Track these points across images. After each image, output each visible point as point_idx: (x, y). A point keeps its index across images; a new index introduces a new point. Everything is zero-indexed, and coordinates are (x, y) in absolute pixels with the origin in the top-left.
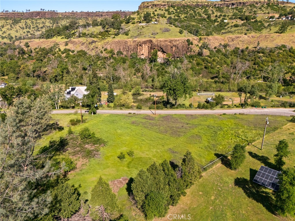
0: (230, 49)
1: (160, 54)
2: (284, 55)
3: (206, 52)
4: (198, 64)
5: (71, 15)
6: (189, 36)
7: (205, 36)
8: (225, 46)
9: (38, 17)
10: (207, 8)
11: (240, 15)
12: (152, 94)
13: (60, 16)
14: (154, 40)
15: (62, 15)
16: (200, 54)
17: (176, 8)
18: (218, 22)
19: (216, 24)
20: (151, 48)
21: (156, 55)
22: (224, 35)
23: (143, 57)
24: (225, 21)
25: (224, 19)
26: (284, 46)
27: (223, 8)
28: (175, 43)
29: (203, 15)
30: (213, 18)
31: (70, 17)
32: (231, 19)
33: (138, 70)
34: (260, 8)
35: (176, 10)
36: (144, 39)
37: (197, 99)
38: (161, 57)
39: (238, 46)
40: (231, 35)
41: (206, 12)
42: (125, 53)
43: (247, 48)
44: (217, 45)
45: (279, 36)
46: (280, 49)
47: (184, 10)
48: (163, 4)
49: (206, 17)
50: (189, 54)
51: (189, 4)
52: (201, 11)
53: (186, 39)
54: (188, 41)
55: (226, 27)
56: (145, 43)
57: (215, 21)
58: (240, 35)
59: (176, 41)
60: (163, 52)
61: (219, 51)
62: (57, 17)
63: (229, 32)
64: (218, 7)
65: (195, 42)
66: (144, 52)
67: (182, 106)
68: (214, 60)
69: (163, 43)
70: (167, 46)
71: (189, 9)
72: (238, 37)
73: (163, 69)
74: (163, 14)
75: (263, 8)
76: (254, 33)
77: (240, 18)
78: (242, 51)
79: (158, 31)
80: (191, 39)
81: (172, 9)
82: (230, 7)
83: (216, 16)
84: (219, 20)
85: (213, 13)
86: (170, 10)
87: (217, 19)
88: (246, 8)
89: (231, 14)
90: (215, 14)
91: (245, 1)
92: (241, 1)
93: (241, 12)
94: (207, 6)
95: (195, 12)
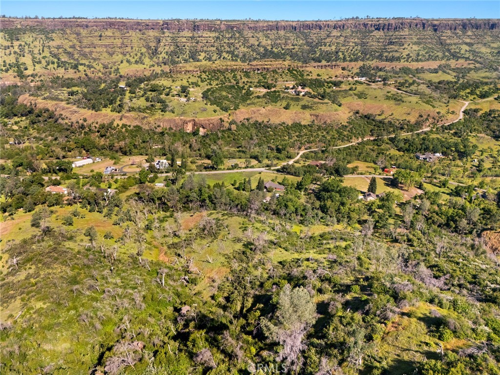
0: (252, 121)
1: (201, 129)
2: (282, 130)
3: (234, 127)
4: (229, 137)
5: (37, 25)
6: (221, 114)
7: (233, 111)
8: (248, 120)
10: (236, 73)
11: (264, 82)
12: (203, 161)
13: (19, 26)
14: (196, 120)
15: (22, 25)
16: (230, 129)
17: (207, 74)
18: (245, 89)
19: (244, 91)
20: (194, 125)
21: (198, 130)
22: (249, 107)
23: (188, 131)
24: (251, 89)
25: (250, 87)
26: (284, 123)
27: (250, 72)
28: (211, 122)
29: (232, 81)
30: (241, 85)
31: (36, 29)
32: (256, 86)
33: (186, 142)
34: (281, 75)
35: (208, 76)
36: (188, 119)
37: (228, 164)
38: (202, 132)
39: (258, 119)
40: (253, 108)
41: (234, 76)
42: (174, 128)
43: (263, 122)
44: (242, 119)
45: (285, 112)
46: (281, 125)
47: (215, 75)
48: (195, 70)
49: (235, 82)
50: (222, 129)
51: (219, 68)
52: (230, 76)
53: (219, 117)
54: (221, 119)
55: (251, 97)
56: (190, 121)
57: (243, 88)
58: (259, 108)
59: (212, 119)
60: (204, 128)
61: (243, 124)
62: (14, 27)
63: (253, 103)
64: (246, 72)
65: (226, 119)
66: (189, 128)
67: (220, 169)
68: (239, 134)
69: (203, 122)
70: (206, 124)
71: (219, 74)
72: (258, 110)
73: (204, 141)
74: (196, 81)
75: (283, 74)
76: (270, 106)
77: (263, 86)
78: (260, 124)
79: (198, 111)
80: (222, 117)
81: (204, 76)
82: (256, 72)
83: (244, 82)
84: (246, 87)
85: (241, 79)
86: (202, 77)
87: (244, 86)
88: (269, 74)
89: (257, 81)
90: (243, 80)
91: (269, 67)
92: (266, 67)
93: (265, 78)
94: (236, 70)
95: (225, 77)
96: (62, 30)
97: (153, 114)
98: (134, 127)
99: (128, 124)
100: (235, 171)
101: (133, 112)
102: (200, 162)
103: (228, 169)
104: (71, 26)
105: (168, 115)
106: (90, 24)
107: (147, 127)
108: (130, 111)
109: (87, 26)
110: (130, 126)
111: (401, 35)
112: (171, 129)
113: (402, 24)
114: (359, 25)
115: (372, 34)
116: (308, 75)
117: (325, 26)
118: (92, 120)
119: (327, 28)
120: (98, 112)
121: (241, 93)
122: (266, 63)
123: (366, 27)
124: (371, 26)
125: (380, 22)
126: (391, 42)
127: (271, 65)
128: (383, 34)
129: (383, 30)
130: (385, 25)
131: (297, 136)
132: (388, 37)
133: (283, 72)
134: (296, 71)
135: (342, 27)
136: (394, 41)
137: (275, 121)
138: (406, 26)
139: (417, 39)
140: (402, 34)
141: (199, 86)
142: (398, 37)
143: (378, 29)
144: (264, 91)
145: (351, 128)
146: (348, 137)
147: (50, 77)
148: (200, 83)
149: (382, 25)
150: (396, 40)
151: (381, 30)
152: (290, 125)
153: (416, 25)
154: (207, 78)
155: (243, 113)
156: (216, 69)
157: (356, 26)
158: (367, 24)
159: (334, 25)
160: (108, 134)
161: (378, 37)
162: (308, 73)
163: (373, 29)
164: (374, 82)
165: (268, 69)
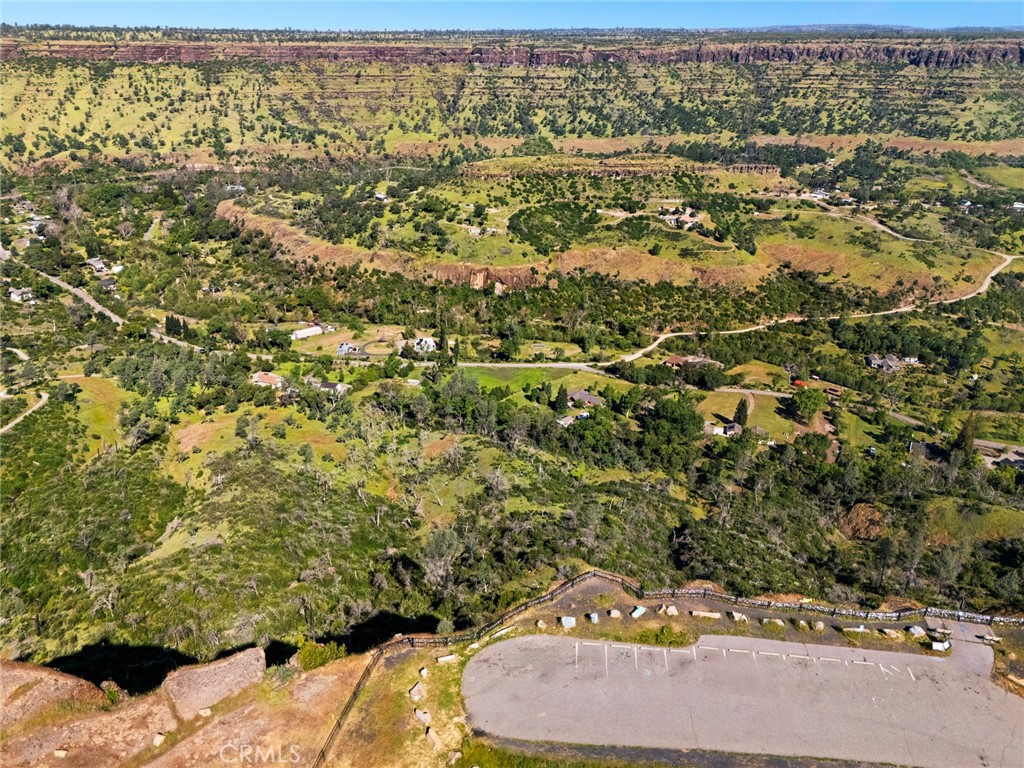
0: (588, 273)
1: (498, 285)
2: (637, 295)
3: (554, 284)
4: (543, 301)
5: (251, 55)
6: (535, 260)
7: (559, 253)
8: (582, 270)
9: (160, 60)
10: (576, 179)
11: (624, 198)
12: (491, 343)
13: (221, 57)
14: (491, 268)
15: (226, 55)
16: (546, 287)
17: (524, 181)
18: (588, 211)
19: (585, 215)
20: (487, 277)
21: (493, 286)
22: (589, 245)
23: (477, 288)
24: (599, 211)
25: (598, 206)
26: (642, 281)
27: (601, 179)
28: (516, 273)
29: (568, 194)
30: (582, 202)
31: (249, 63)
32: (608, 207)
33: (471, 306)
34: (658, 185)
35: (525, 186)
36: (478, 267)
37: (530, 351)
38: (499, 289)
39: (600, 270)
40: (595, 248)
41: (573, 185)
42: (454, 282)
43: (608, 275)
44: (571, 268)
45: (648, 260)
46: (637, 285)
47: (538, 184)
48: (504, 173)
49: (572, 197)
50: (532, 286)
51: (546, 169)
52: (564, 184)
53: (531, 266)
54: (533, 269)
55: (596, 226)
56: (480, 271)
57: (585, 208)
58: (606, 249)
59: (518, 269)
60: (502, 283)
61: (572, 279)
62: (212, 59)
63: (597, 240)
64: (594, 177)
65: (542, 270)
66: (478, 283)
67: (513, 360)
68: (561, 297)
69: (501, 274)
70: (506, 276)
71: (545, 182)
72: (603, 254)
73: (502, 305)
74: (503, 195)
75: (663, 184)
76: (626, 246)
77: (622, 206)
78: (602, 279)
79: (496, 252)
80: (535, 265)
81: (518, 185)
82: (613, 178)
83: (588, 198)
84: (590, 207)
85: (584, 190)
86: (515, 186)
87: (587, 205)
88: (636, 183)
89: (612, 195)
90: (587, 194)
91: (637, 169)
92: (632, 169)
93: (627, 190)
94: (577, 174)
95: (555, 188)
96: (293, 63)
97: (423, 255)
98: (392, 275)
99: (382, 269)
100: (538, 365)
101: (392, 249)
102: (486, 344)
103: (527, 361)
104: (309, 57)
105: (447, 259)
106: (341, 53)
107: (411, 277)
108: (387, 246)
109: (336, 57)
110: (384, 273)
111: (964, 79)
112: (448, 281)
113: (969, 53)
114: (877, 51)
115: (902, 73)
116: (712, 185)
117: (801, 54)
118: (327, 260)
119: (805, 56)
120: (338, 245)
121: (580, 217)
122: (633, 162)
123: (890, 57)
124: (903, 54)
125: (924, 46)
126: (940, 92)
127: (641, 166)
128: (925, 74)
129: (926, 64)
130: (932, 53)
131: (661, 307)
132: (936, 82)
133: (664, 179)
134: (689, 176)
135: (836, 57)
136: (946, 89)
137: (629, 275)
138: (978, 58)
139: (1001, 87)
140: (966, 75)
141: (507, 204)
142: (958, 81)
143: (915, 62)
144: (621, 215)
145: (761, 299)
146: (752, 315)
147: (268, 156)
148: (509, 199)
149: (926, 54)
150: (951, 89)
151: (922, 65)
152: (653, 284)
153: (1004, 56)
154: (523, 188)
155: (577, 257)
156: (541, 172)
157: (870, 55)
158: (894, 51)
159: (820, 50)
160: (350, 285)
161: (913, 80)
162: (711, 182)
163: (906, 61)
164: (836, 205)
165: (635, 173)
